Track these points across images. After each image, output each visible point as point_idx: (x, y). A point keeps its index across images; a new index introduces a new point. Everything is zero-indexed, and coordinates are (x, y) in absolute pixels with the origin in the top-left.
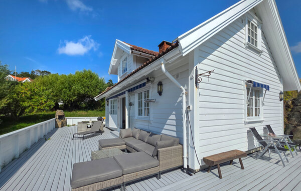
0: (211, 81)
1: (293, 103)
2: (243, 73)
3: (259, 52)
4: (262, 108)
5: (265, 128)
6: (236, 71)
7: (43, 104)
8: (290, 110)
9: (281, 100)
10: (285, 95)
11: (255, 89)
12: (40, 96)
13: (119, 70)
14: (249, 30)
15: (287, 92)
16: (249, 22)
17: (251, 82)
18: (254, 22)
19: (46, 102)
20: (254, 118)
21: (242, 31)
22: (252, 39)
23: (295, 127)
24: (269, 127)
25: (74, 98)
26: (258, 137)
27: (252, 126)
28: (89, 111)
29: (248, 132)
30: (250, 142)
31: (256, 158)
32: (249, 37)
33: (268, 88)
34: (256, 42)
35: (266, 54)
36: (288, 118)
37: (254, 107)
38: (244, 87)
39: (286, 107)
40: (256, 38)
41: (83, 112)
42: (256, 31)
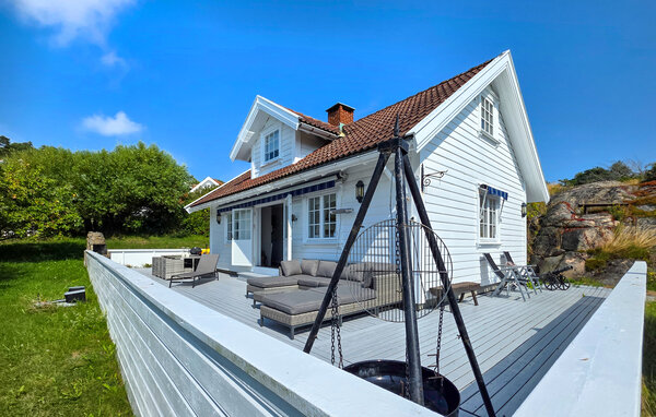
0: (443, 185)
1: (541, 222)
2: (475, 174)
3: (495, 143)
4: (498, 226)
5: (502, 257)
6: (466, 170)
7: (56, 218)
8: (536, 233)
9: (523, 216)
10: (529, 208)
11: (491, 197)
12: (49, 198)
13: (253, 152)
14: (483, 110)
15: (532, 204)
16: (483, 99)
17: (485, 186)
18: (490, 98)
19: (62, 213)
20: (488, 241)
21: (474, 112)
22: (486, 123)
23: (542, 258)
24: (507, 254)
25: (119, 207)
26: (494, 267)
27: (487, 251)
28: (152, 237)
29: (482, 260)
30: (484, 274)
31: (491, 296)
32: (483, 121)
33: (505, 196)
34: (491, 127)
35: (504, 146)
36: (533, 245)
37: (488, 224)
38: (477, 194)
39: (531, 228)
40: (491, 122)
41: (139, 240)
42: (491, 111)
